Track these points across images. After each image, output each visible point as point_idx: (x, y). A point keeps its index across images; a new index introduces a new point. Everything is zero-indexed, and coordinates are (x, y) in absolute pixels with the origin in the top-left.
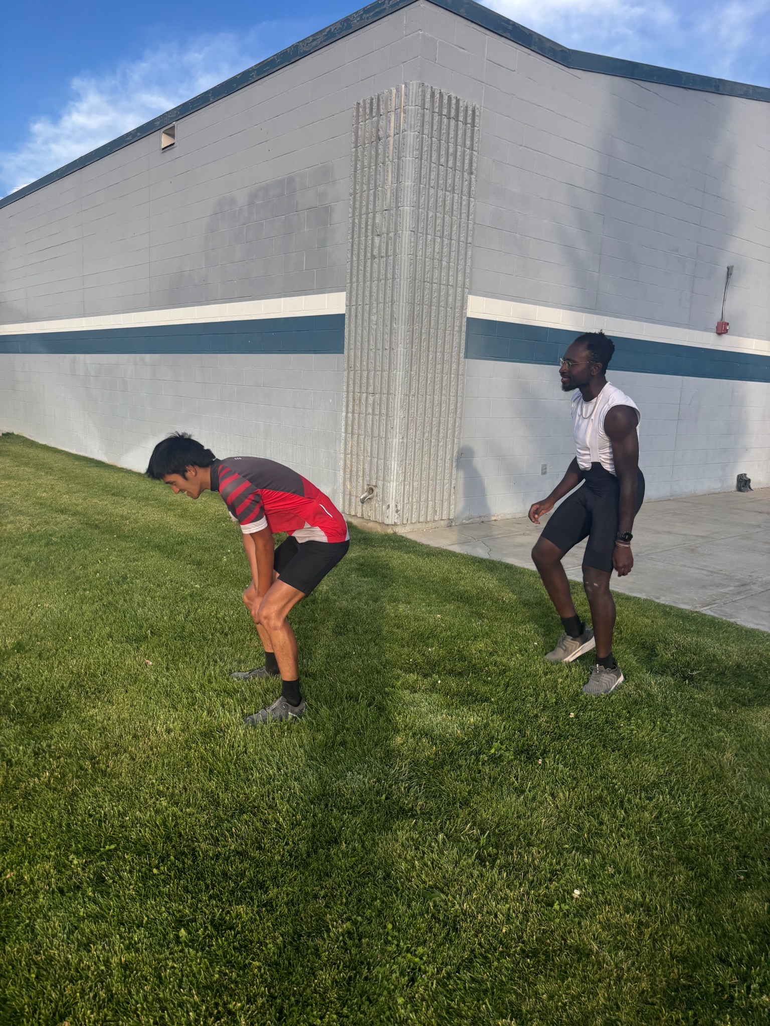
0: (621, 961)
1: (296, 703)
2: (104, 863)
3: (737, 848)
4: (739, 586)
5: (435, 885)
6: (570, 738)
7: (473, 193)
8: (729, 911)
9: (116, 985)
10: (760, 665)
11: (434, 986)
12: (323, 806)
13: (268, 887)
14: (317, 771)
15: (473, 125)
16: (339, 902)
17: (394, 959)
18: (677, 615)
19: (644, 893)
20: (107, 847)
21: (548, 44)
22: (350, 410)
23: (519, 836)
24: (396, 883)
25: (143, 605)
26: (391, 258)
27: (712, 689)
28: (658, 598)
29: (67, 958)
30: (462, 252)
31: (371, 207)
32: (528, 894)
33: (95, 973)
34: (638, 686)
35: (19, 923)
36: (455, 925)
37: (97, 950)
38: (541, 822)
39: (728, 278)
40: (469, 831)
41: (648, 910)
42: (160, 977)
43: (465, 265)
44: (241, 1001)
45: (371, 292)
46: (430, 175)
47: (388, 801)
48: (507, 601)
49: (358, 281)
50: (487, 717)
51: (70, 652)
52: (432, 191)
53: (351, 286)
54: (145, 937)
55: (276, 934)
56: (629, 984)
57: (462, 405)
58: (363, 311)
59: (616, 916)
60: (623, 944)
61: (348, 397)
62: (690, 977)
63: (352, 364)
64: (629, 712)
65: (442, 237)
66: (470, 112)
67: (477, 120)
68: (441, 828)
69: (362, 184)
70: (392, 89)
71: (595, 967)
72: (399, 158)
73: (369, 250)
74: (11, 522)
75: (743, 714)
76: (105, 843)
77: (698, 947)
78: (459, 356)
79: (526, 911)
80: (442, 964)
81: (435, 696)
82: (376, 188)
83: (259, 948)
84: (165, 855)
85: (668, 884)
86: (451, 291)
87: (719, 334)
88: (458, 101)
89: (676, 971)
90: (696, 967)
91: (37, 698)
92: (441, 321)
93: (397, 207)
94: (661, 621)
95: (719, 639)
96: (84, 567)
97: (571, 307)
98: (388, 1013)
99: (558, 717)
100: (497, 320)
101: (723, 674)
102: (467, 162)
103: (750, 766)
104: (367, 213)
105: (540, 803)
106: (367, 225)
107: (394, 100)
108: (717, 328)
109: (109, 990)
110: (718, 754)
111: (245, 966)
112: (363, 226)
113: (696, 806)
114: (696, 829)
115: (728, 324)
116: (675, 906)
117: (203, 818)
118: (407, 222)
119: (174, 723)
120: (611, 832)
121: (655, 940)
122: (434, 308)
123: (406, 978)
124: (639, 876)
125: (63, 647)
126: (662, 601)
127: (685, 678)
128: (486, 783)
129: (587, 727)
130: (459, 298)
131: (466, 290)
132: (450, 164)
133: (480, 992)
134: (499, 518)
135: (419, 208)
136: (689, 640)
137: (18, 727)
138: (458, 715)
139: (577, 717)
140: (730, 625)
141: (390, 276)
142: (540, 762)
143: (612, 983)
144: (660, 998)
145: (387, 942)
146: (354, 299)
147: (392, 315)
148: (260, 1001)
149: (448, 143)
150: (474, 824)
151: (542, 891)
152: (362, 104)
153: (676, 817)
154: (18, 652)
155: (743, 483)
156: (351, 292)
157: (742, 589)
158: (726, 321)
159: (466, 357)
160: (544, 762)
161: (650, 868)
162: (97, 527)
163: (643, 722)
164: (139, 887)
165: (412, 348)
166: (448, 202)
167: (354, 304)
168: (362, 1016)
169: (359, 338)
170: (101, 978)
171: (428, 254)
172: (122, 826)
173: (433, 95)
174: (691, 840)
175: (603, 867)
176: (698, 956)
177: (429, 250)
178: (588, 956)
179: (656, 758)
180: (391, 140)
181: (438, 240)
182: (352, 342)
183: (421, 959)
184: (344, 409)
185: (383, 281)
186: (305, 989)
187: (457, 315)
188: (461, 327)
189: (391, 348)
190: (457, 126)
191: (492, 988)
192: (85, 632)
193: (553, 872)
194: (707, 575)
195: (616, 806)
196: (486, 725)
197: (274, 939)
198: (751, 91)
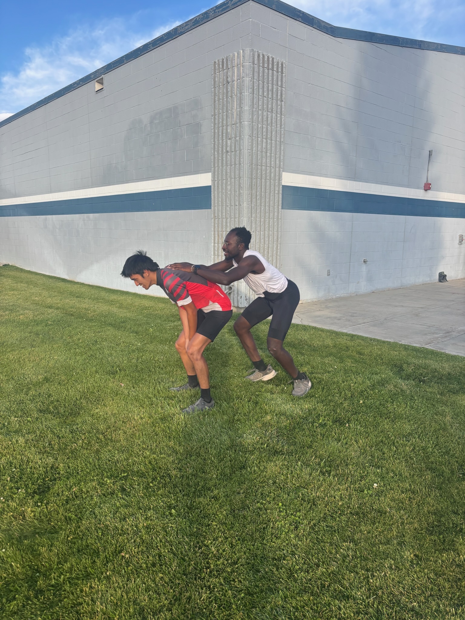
0: (403, 515)
1: (209, 401)
2: (124, 481)
3: (457, 462)
4: (445, 333)
5: (300, 486)
6: (361, 413)
7: (283, 112)
8: (456, 491)
9: (144, 536)
10: (461, 373)
11: (308, 529)
12: (233, 451)
13: (212, 490)
14: (227, 434)
15: (282, 73)
16: (252, 495)
17: (285, 518)
18: (412, 350)
19: (410, 484)
20: (123, 475)
21: (323, 24)
22: (216, 242)
23: (341, 461)
24: (280, 485)
25: (111, 355)
26: (238, 152)
27: (436, 386)
28: (400, 341)
29: (115, 525)
30: (278, 147)
31: (225, 122)
32: (350, 487)
33: (132, 531)
34: (395, 386)
35: (86, 511)
36: (314, 502)
37: (130, 521)
38: (352, 454)
39: (430, 157)
40: (314, 460)
41: (413, 492)
42: (166, 531)
43: (280, 155)
44: (210, 540)
45: (226, 172)
46: (258, 103)
47: (268, 447)
48: (316, 346)
49: (218, 166)
50: (315, 405)
51: (76, 381)
52: (260, 112)
53: (214, 169)
54: (154, 514)
55: (222, 510)
56: (408, 525)
57: (281, 236)
58: (222, 184)
59: (397, 495)
60: (402, 508)
61: (214, 234)
62: (439, 521)
63: (216, 215)
64: (392, 399)
65: (266, 139)
66: (280, 65)
67: (284, 70)
68: (299, 459)
69: (219, 109)
70: (235, 53)
71: (390, 518)
72: (241, 93)
73: (224, 147)
74: (22, 314)
75: (454, 398)
76: (121, 473)
77: (442, 508)
78: (278, 208)
79: (350, 495)
80: (310, 520)
81: (284, 396)
82: (227, 111)
83: (214, 517)
84: (154, 477)
85: (422, 480)
86: (273, 170)
87: (426, 190)
88: (273, 59)
89: (432, 519)
90: (442, 516)
91: (65, 405)
92: (267, 188)
93: (241, 122)
94: (404, 353)
95: (437, 361)
96: (71, 337)
97: (340, 178)
98: (287, 542)
99: (353, 403)
100: (299, 186)
101: (441, 378)
102: (279, 94)
103: (460, 423)
104: (223, 126)
105: (350, 445)
106: (222, 133)
107: (236, 59)
108: (424, 187)
109: (141, 539)
110: (442, 418)
111: (209, 525)
112: (220, 134)
113: (433, 443)
114: (435, 454)
115: (431, 184)
116: (427, 490)
117: (171, 459)
118: (246, 131)
119: (143, 414)
120: (390, 457)
121: (419, 506)
122: (263, 180)
123: (293, 526)
124: (407, 477)
125: (71, 379)
126: (403, 342)
127: (420, 381)
128: (319, 437)
129: (370, 407)
130: (277, 174)
131: (281, 169)
132: (270, 96)
133: (332, 531)
134: (304, 302)
135: (253, 122)
136: (421, 362)
137: (58, 419)
138: (298, 404)
139: (364, 403)
140: (442, 354)
141: (237, 163)
142: (347, 425)
143: (399, 525)
144: (425, 531)
145: (280, 511)
146: (216, 177)
147: (239, 186)
148: (220, 540)
149: (268, 83)
150: (316, 457)
151: (357, 486)
152: (217, 62)
153: (423, 449)
154: (46, 382)
155: (442, 277)
156: (214, 173)
157: (447, 334)
158: (429, 182)
159: (282, 208)
160: (349, 425)
161: (412, 473)
162: (72, 315)
163: (400, 404)
164: (145, 492)
165: (252, 204)
166: (269, 119)
167: (216, 179)
168: (274, 544)
169: (220, 199)
170: (136, 533)
171: (259, 149)
172: (127, 465)
173: (259, 56)
174: (432, 459)
175: (388, 473)
176: (442, 512)
177: (259, 147)
178: (385, 513)
179: (409, 421)
180: (235, 83)
181: (265, 141)
182: (216, 202)
183: (299, 518)
184: (213, 241)
185: (233, 166)
186: (242, 534)
187: (276, 184)
188: (279, 191)
189: (240, 205)
190: (273, 74)
191: (338, 530)
192: (82, 370)
193: (362, 477)
194: (426, 328)
195: (391, 445)
196: (315, 409)
197: (222, 512)
198: (439, 47)
